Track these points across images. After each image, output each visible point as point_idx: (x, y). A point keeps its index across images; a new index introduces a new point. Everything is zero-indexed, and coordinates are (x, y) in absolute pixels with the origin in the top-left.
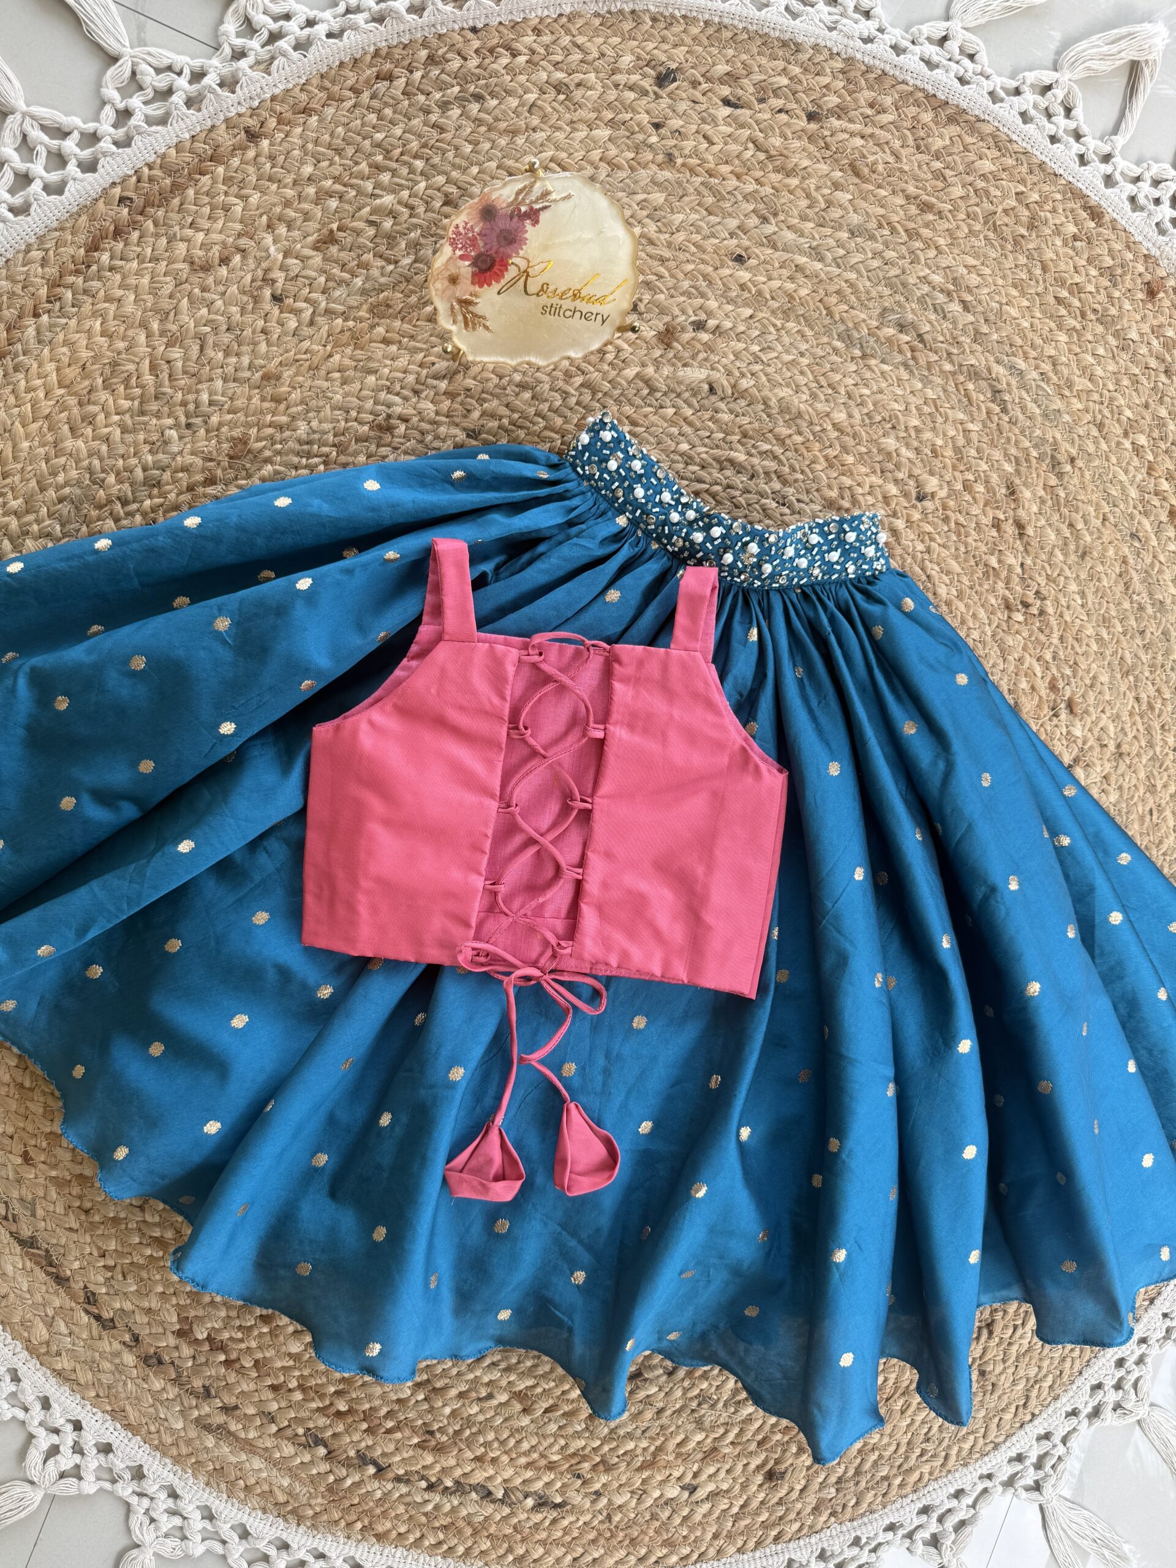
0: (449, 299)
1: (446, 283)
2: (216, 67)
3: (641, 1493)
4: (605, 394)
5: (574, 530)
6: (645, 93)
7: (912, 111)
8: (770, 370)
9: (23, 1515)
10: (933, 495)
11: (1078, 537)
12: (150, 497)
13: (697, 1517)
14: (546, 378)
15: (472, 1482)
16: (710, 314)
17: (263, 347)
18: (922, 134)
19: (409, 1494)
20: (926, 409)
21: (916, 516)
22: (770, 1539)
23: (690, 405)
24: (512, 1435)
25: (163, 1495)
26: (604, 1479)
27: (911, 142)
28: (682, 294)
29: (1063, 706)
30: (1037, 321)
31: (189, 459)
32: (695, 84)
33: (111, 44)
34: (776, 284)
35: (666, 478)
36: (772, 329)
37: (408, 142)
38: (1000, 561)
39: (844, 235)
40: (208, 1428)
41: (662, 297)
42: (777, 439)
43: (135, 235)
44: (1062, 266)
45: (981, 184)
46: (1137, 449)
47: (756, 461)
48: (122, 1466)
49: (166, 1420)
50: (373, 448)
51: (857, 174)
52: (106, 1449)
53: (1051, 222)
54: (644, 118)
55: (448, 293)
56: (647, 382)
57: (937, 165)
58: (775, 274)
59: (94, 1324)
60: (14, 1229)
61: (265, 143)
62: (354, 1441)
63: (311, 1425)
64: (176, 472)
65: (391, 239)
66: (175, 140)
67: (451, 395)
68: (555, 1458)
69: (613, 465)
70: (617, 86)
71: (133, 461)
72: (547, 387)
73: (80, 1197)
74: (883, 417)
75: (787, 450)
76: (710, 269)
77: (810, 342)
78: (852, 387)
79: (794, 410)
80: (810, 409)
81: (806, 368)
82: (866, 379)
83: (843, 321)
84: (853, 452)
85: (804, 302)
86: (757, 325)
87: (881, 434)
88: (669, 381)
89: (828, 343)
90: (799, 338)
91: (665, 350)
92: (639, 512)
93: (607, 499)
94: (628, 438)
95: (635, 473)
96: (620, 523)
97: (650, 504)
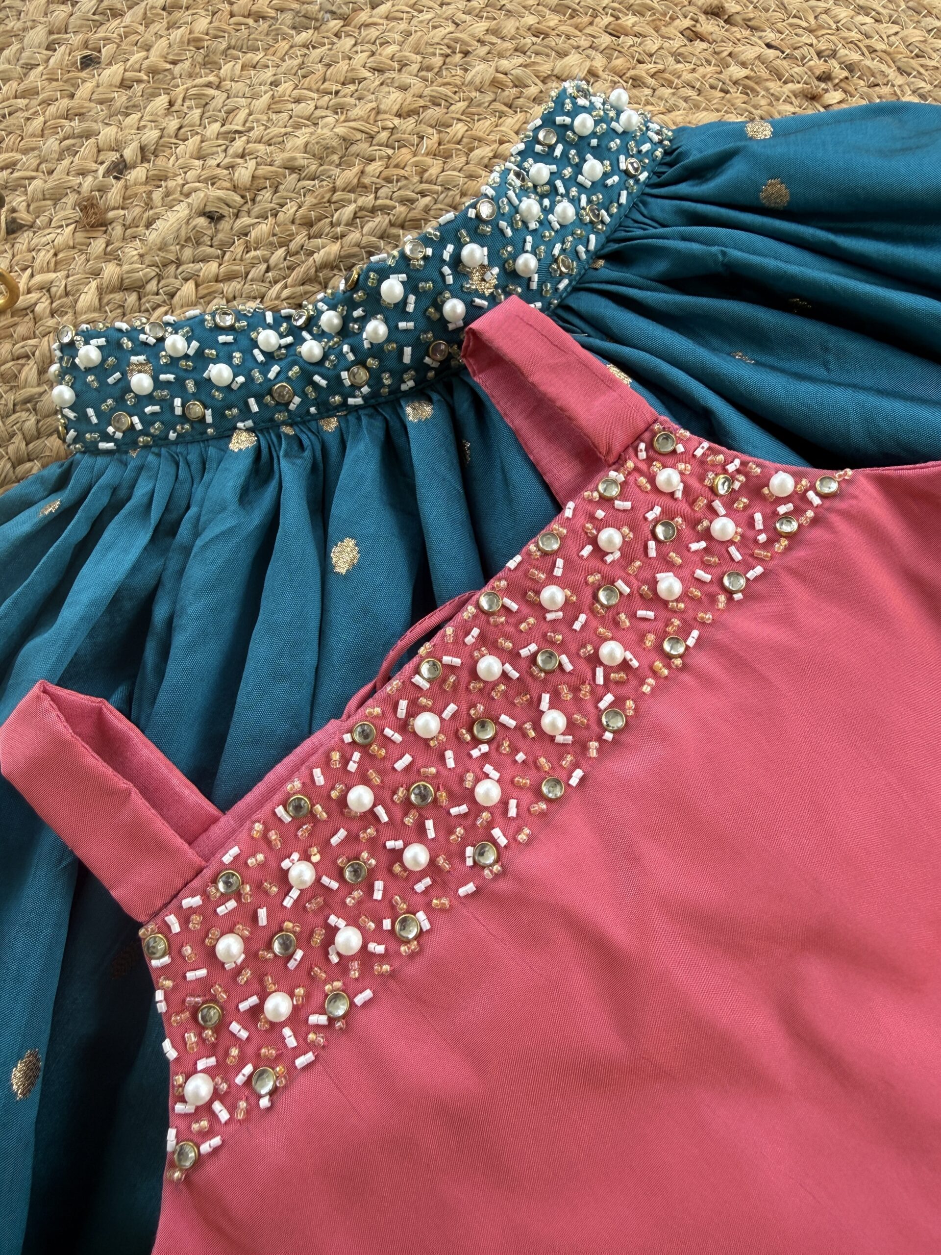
16: (117, 147)
23: (205, 260)
28: (60, 159)
34: (160, 46)
36: (211, 92)
41: (37, 183)
42: (352, 191)
47: (354, 236)
56: (122, 287)
58: (149, 36)
74: (441, 55)
75: (377, 190)
76: (65, 103)
77: (270, 63)
78: (371, 59)
79: (335, 143)
80: (352, 124)
81: (295, 91)
82: (377, 38)
83: (282, 10)
84: (453, 118)
85: (215, 32)
86: (187, 104)
87: (460, 72)
88: (148, 259)
89: (291, 47)
90: (252, 72)
91: (105, 232)
92: (252, 401)
93: (188, 438)
94: (124, 326)
95: (186, 357)
96: (243, 447)
97: (256, 374)
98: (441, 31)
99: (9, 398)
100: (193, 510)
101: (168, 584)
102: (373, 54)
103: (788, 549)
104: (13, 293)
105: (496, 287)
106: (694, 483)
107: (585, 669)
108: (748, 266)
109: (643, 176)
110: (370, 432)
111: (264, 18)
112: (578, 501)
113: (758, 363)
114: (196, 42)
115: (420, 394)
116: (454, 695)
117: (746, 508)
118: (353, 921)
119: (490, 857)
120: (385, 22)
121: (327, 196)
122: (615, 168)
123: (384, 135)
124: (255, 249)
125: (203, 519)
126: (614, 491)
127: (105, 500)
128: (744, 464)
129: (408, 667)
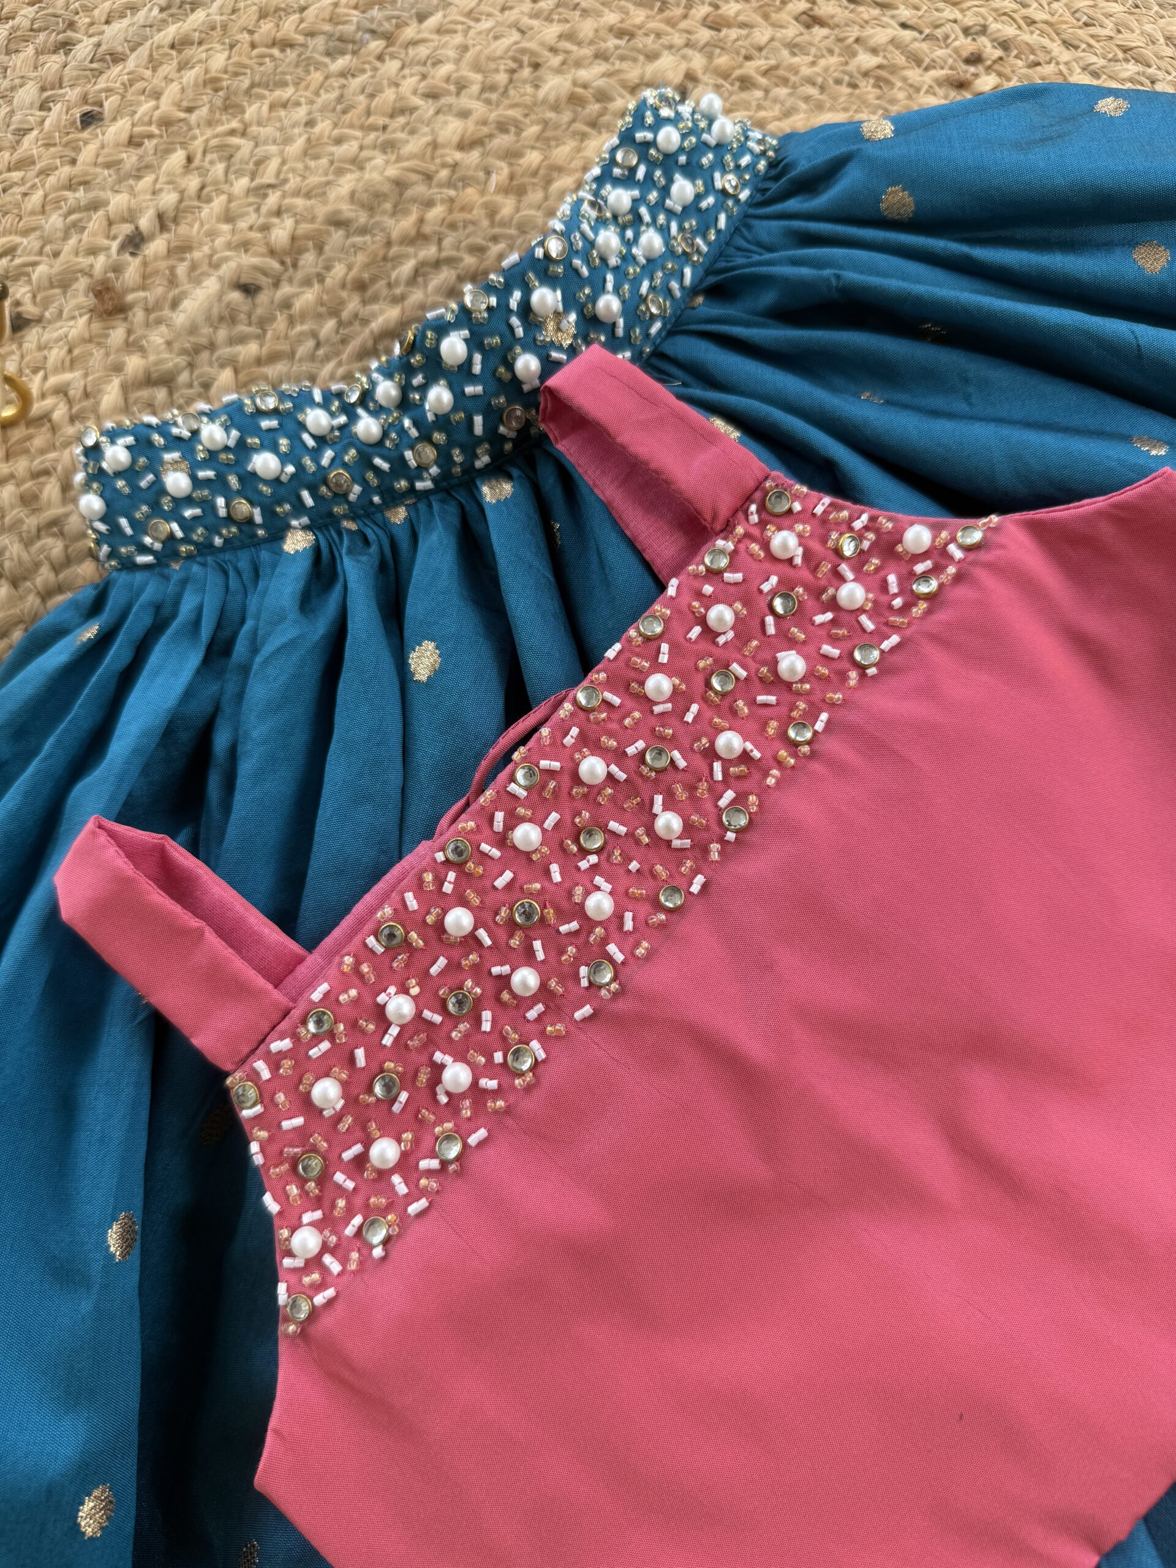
5: (241, 648)
8: (293, 182)
16: (130, 216)
28: (66, 237)
34: (172, 92)
35: (282, 396)
36: (235, 140)
38: (874, 51)
41: (42, 269)
42: (411, 243)
47: (417, 296)
56: (150, 380)
58: (157, 81)
69: (177, 482)
74: (506, 71)
75: (440, 241)
76: (66, 171)
77: (303, 100)
78: (423, 84)
79: (386, 188)
80: (406, 164)
81: (336, 131)
82: (428, 58)
83: (311, 34)
84: (524, 147)
85: (235, 69)
86: (209, 157)
87: (529, 89)
88: (177, 346)
89: (327, 78)
90: (283, 113)
91: (126, 319)
92: (306, 495)
93: (237, 543)
94: (154, 420)
95: (226, 449)
96: (300, 547)
97: (308, 461)
98: (505, 42)
99: (32, 522)
100: (249, 624)
101: (227, 709)
102: (424, 77)
103: (928, 612)
104: (25, 399)
105: (575, 337)
106: (816, 546)
107: (701, 764)
108: (866, 289)
109: (744, 195)
110: (442, 519)
111: (291, 46)
112: (683, 577)
113: (888, 402)
114: (212, 83)
115: (497, 470)
116: (555, 802)
117: (878, 569)
119: (606, 975)
120: (435, 37)
121: (381, 253)
122: (709, 188)
123: (444, 173)
124: (302, 323)
125: (260, 633)
126: (724, 562)
127: (147, 620)
128: (873, 519)
129: (502, 776)
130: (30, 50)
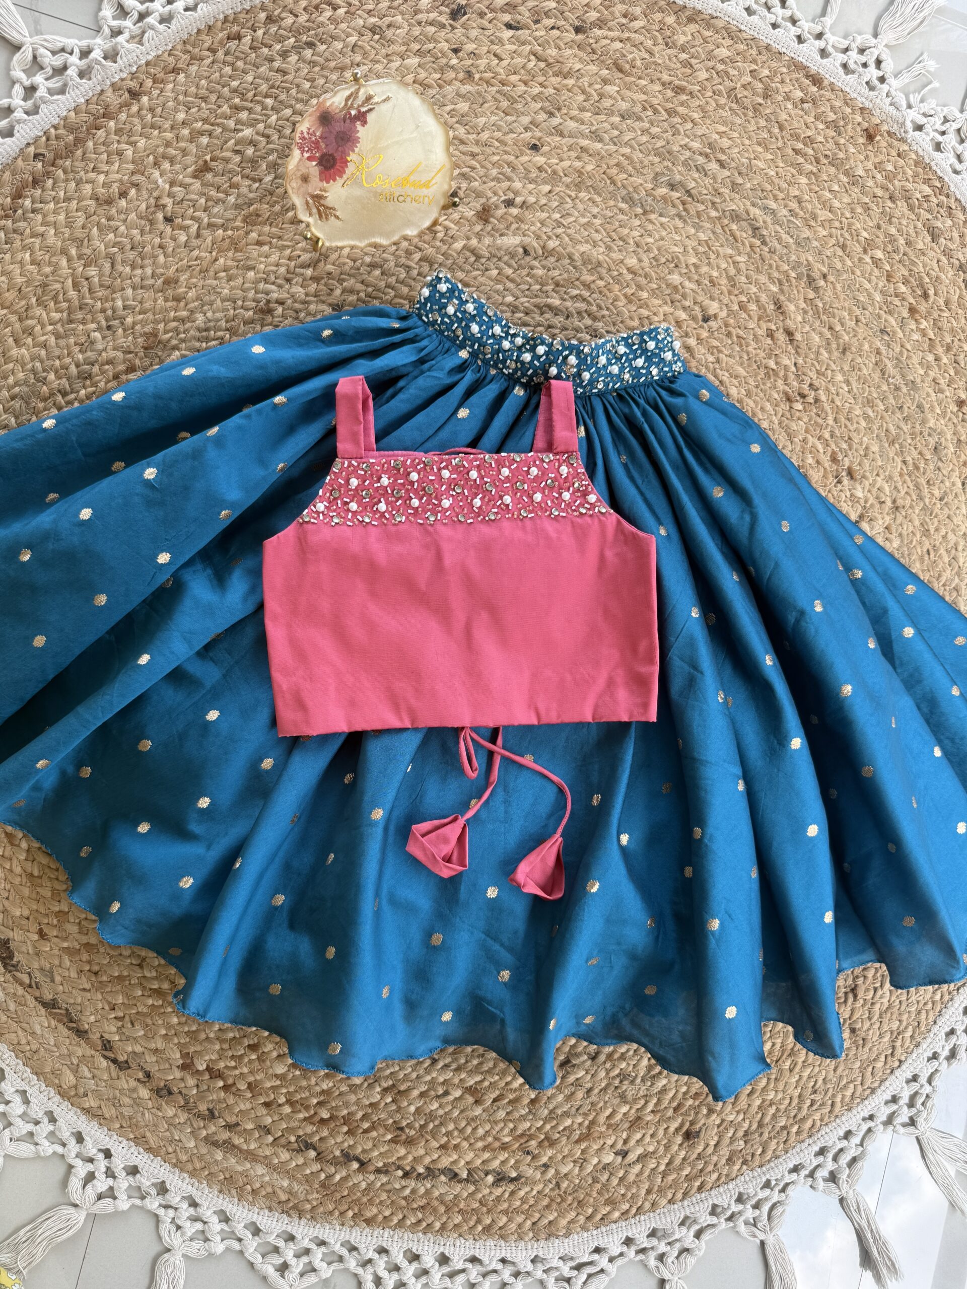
0: (303, 196)
1: (300, 182)
2: (99, 45)
3: (582, 1162)
4: (440, 265)
5: (426, 366)
6: (443, 26)
7: (658, 16)
8: (569, 231)
9: (70, 1233)
10: (716, 316)
11: (837, 336)
12: (84, 387)
13: (631, 1178)
14: (391, 258)
15: (440, 1167)
16: (516, 193)
17: (161, 259)
18: (668, 33)
19: (388, 1183)
20: (701, 249)
21: (705, 334)
22: (695, 1189)
23: (510, 266)
24: (468, 1124)
25: (185, 1205)
26: (550, 1153)
27: (661, 41)
28: (493, 180)
29: (844, 473)
30: (780, 170)
31: (112, 354)
32: (482, 15)
33: (13, 35)
34: (566, 164)
35: (495, 315)
36: (568, 200)
37: (259, 85)
38: (777, 363)
39: (616, 119)
40: (215, 1144)
41: (476, 184)
42: (584, 286)
43: (50, 183)
44: (796, 125)
45: (720, 67)
46: (876, 262)
47: (569, 304)
48: (148, 1183)
49: (180, 1141)
50: (258, 328)
51: (621, 70)
52: (133, 1171)
53: (781, 90)
54: (445, 46)
55: (302, 190)
56: (473, 251)
57: (684, 56)
58: (565, 156)
59: (112, 1066)
60: (37, 994)
61: (145, 99)
62: (336, 1143)
63: (301, 1133)
64: (103, 365)
65: (254, 162)
66: (73, 105)
67: (316, 279)
68: (507, 1139)
69: (451, 310)
70: (419, 23)
71: (68, 360)
72: (392, 264)
73: (89, 962)
74: (667, 259)
75: (593, 293)
76: (512, 158)
77: (600, 206)
78: (639, 237)
79: (594, 261)
80: (607, 259)
81: (599, 226)
82: (650, 230)
83: (624, 187)
84: (646, 289)
85: (591, 175)
86: (556, 197)
87: (667, 272)
88: (490, 249)
89: (614, 206)
90: (591, 204)
91: (484, 225)
93: (450, 339)
95: (470, 314)
96: (463, 356)
97: (485, 337)
98: (676, 249)
99: (403, 260)
100: (433, 362)
102: (642, 236)
103: (577, 516)
105: (571, 375)
106: (570, 477)
107: (497, 497)
108: (646, 434)
109: (656, 378)
110: (501, 384)
111: (615, 185)
112: (536, 454)
114: (581, 173)
115: (525, 386)
116: (459, 473)
117: (577, 496)
118: (387, 504)
119: (432, 519)
120: (658, 226)
121: (573, 280)
122: (648, 368)
123: (615, 273)
124: (530, 278)
125: (435, 367)
126: (547, 460)
128: (588, 485)
129: (453, 456)
130: (540, 105)
